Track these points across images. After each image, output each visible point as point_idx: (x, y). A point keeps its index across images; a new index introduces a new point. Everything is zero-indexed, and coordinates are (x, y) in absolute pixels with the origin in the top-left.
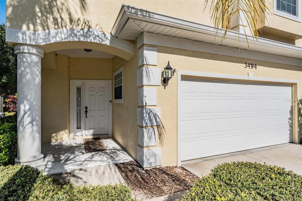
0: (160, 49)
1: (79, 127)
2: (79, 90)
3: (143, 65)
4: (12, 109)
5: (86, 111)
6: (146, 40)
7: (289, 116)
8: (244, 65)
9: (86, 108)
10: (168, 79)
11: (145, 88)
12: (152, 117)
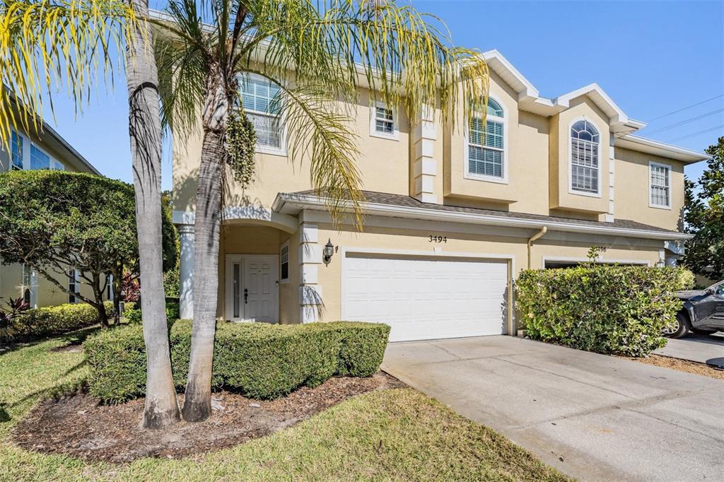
0: (321, 226)
1: (236, 315)
2: (236, 267)
3: (303, 243)
4: (129, 297)
5: (246, 295)
6: (306, 218)
7: (502, 300)
8: (429, 239)
9: (246, 290)
10: (329, 257)
11: (305, 266)
12: (311, 294)
